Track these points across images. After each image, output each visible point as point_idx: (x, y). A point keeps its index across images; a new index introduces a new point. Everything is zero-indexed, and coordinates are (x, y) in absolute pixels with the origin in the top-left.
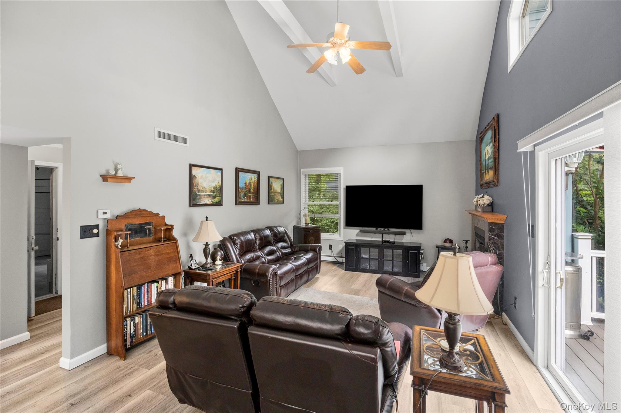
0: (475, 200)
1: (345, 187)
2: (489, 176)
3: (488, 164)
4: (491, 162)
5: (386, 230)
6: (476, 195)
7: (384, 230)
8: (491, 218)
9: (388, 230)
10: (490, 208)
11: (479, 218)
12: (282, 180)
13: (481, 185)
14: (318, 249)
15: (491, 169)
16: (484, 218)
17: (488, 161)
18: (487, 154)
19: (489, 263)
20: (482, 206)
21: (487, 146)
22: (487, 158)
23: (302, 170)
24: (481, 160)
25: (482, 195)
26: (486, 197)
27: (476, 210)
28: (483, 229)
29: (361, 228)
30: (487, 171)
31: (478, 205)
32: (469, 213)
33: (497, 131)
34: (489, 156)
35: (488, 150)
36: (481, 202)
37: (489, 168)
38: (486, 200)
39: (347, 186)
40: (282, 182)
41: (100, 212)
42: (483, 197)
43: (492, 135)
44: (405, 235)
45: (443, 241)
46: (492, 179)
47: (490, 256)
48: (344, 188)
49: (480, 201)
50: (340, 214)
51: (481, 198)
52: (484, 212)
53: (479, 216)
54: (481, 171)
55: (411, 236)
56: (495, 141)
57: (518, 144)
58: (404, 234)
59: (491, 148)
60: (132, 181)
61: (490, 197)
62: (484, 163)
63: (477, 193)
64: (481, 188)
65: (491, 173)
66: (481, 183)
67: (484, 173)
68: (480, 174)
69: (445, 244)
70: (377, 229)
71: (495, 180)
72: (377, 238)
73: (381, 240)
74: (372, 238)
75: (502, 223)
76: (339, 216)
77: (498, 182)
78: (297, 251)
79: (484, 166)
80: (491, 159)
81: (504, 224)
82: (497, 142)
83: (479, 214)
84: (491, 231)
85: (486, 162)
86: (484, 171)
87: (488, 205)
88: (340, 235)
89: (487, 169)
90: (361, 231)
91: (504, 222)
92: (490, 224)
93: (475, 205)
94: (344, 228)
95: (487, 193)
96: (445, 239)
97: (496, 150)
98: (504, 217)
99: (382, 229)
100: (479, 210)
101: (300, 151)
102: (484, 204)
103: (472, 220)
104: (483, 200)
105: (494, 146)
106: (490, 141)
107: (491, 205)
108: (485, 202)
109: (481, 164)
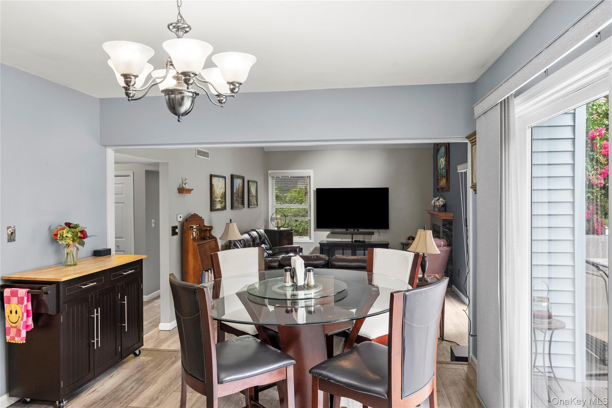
0: (433, 202)
1: (316, 190)
2: (443, 182)
3: (442, 173)
4: (444, 172)
5: (356, 230)
6: (434, 198)
7: (354, 231)
8: (444, 216)
9: (358, 230)
10: (444, 208)
11: (436, 216)
12: (256, 184)
13: (438, 189)
14: (298, 250)
15: (444, 177)
16: (439, 216)
17: (442, 170)
18: (441, 164)
19: (442, 246)
20: (438, 206)
21: (442, 158)
22: (442, 168)
23: (269, 172)
24: (437, 168)
25: (438, 197)
26: (441, 199)
27: (434, 210)
28: (439, 225)
29: (332, 230)
30: (441, 178)
31: (436, 206)
32: (429, 213)
33: (448, 150)
34: (443, 166)
35: (442, 161)
36: (437, 204)
37: (443, 176)
38: (441, 202)
39: (317, 189)
40: (256, 185)
41: (179, 216)
42: (438, 199)
43: (445, 150)
44: (374, 234)
45: (407, 239)
46: (445, 186)
47: (442, 241)
48: (314, 191)
49: (436, 202)
50: (310, 216)
51: (437, 200)
52: (439, 211)
53: (436, 215)
54: (437, 177)
55: (378, 235)
56: (446, 157)
57: (458, 167)
58: (372, 233)
59: (444, 160)
60: (192, 192)
61: (444, 199)
62: (440, 171)
63: (435, 196)
64: (438, 192)
65: (444, 180)
66: (438, 187)
67: (439, 179)
68: (437, 180)
69: (409, 241)
70: (347, 230)
71: (447, 187)
72: (347, 239)
73: (350, 240)
74: (342, 239)
75: (451, 220)
76: (310, 218)
77: (449, 188)
78: (277, 253)
79: (440, 174)
80: (444, 169)
81: (452, 220)
82: (448, 158)
83: (436, 213)
84: (444, 225)
85: (441, 171)
86: (440, 178)
87: (443, 206)
88: (310, 237)
89: (441, 176)
90: (332, 233)
91: (452, 219)
92: (444, 220)
93: (433, 206)
94: (315, 231)
95: (442, 196)
96: (409, 237)
97: (447, 164)
98: (452, 215)
99: (352, 230)
100: (436, 210)
101: (266, 152)
102: (439, 205)
103: (431, 219)
104: (439, 202)
105: (446, 160)
106: (443, 155)
107: (444, 206)
108: (440, 203)
109: (437, 171)
